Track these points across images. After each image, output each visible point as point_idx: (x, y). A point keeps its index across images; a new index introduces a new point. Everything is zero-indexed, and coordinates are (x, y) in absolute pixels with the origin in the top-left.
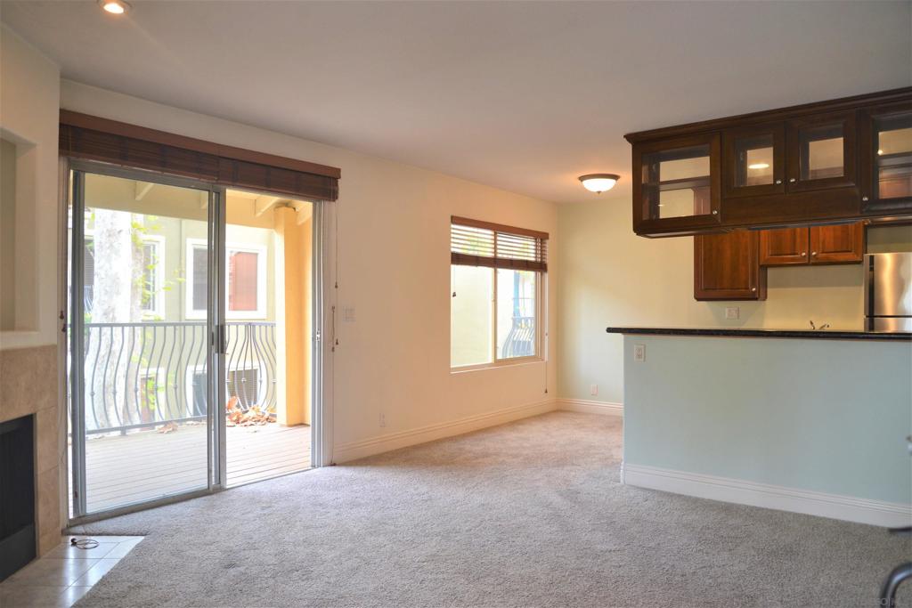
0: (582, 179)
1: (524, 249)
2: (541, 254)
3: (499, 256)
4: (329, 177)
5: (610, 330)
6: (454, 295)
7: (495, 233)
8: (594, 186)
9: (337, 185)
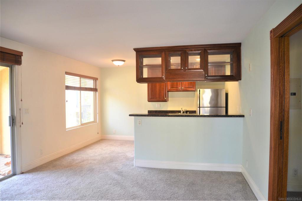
0: (113, 61)
1: (90, 83)
2: (96, 85)
3: (81, 86)
4: (18, 55)
5: (130, 115)
6: (67, 101)
7: (80, 78)
8: (117, 63)
9: (21, 59)
